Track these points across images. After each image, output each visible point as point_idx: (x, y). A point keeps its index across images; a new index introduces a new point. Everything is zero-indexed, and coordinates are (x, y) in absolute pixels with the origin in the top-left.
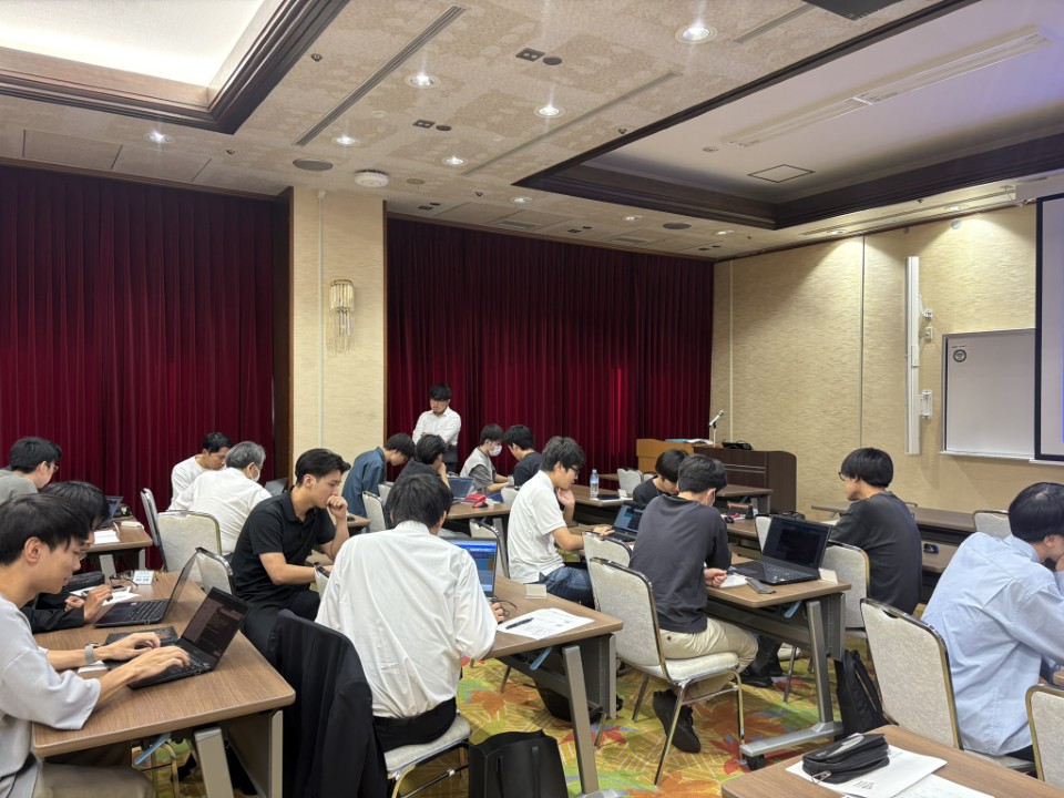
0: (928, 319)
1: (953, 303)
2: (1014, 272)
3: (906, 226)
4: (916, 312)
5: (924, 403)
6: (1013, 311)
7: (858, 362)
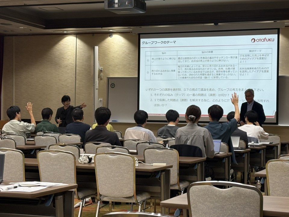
0: (101, 71)
1: (110, 65)
2: (130, 56)
3: (93, 33)
4: (97, 67)
5: (100, 103)
6: (130, 70)
7: (74, 86)
